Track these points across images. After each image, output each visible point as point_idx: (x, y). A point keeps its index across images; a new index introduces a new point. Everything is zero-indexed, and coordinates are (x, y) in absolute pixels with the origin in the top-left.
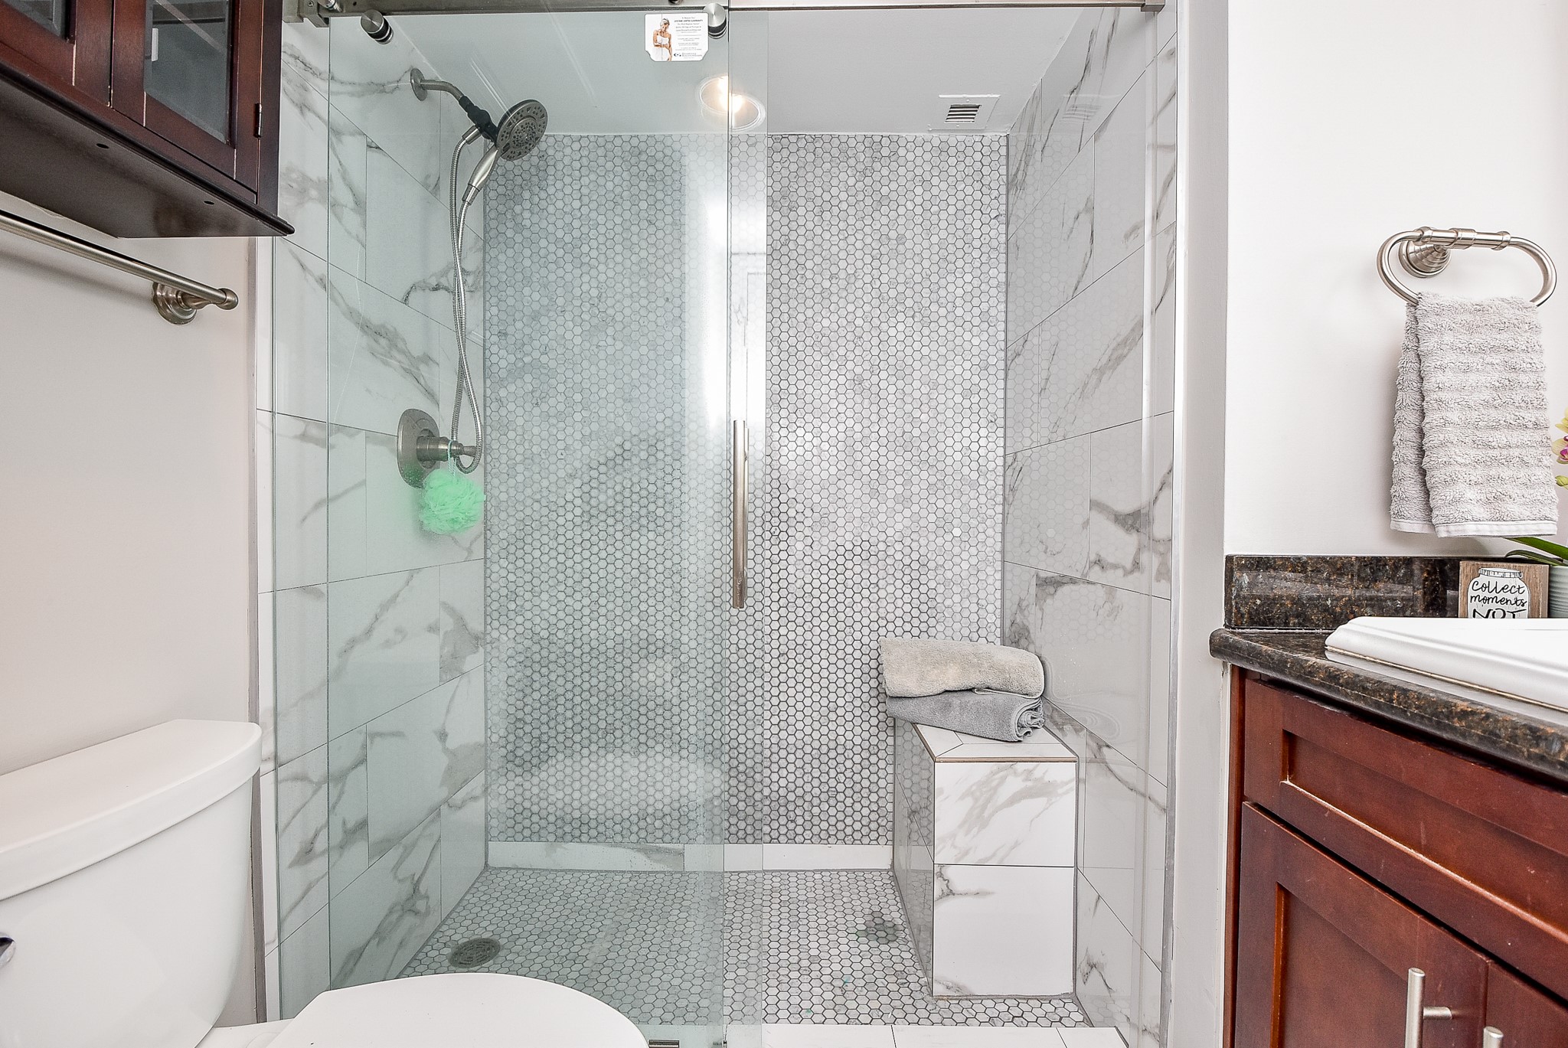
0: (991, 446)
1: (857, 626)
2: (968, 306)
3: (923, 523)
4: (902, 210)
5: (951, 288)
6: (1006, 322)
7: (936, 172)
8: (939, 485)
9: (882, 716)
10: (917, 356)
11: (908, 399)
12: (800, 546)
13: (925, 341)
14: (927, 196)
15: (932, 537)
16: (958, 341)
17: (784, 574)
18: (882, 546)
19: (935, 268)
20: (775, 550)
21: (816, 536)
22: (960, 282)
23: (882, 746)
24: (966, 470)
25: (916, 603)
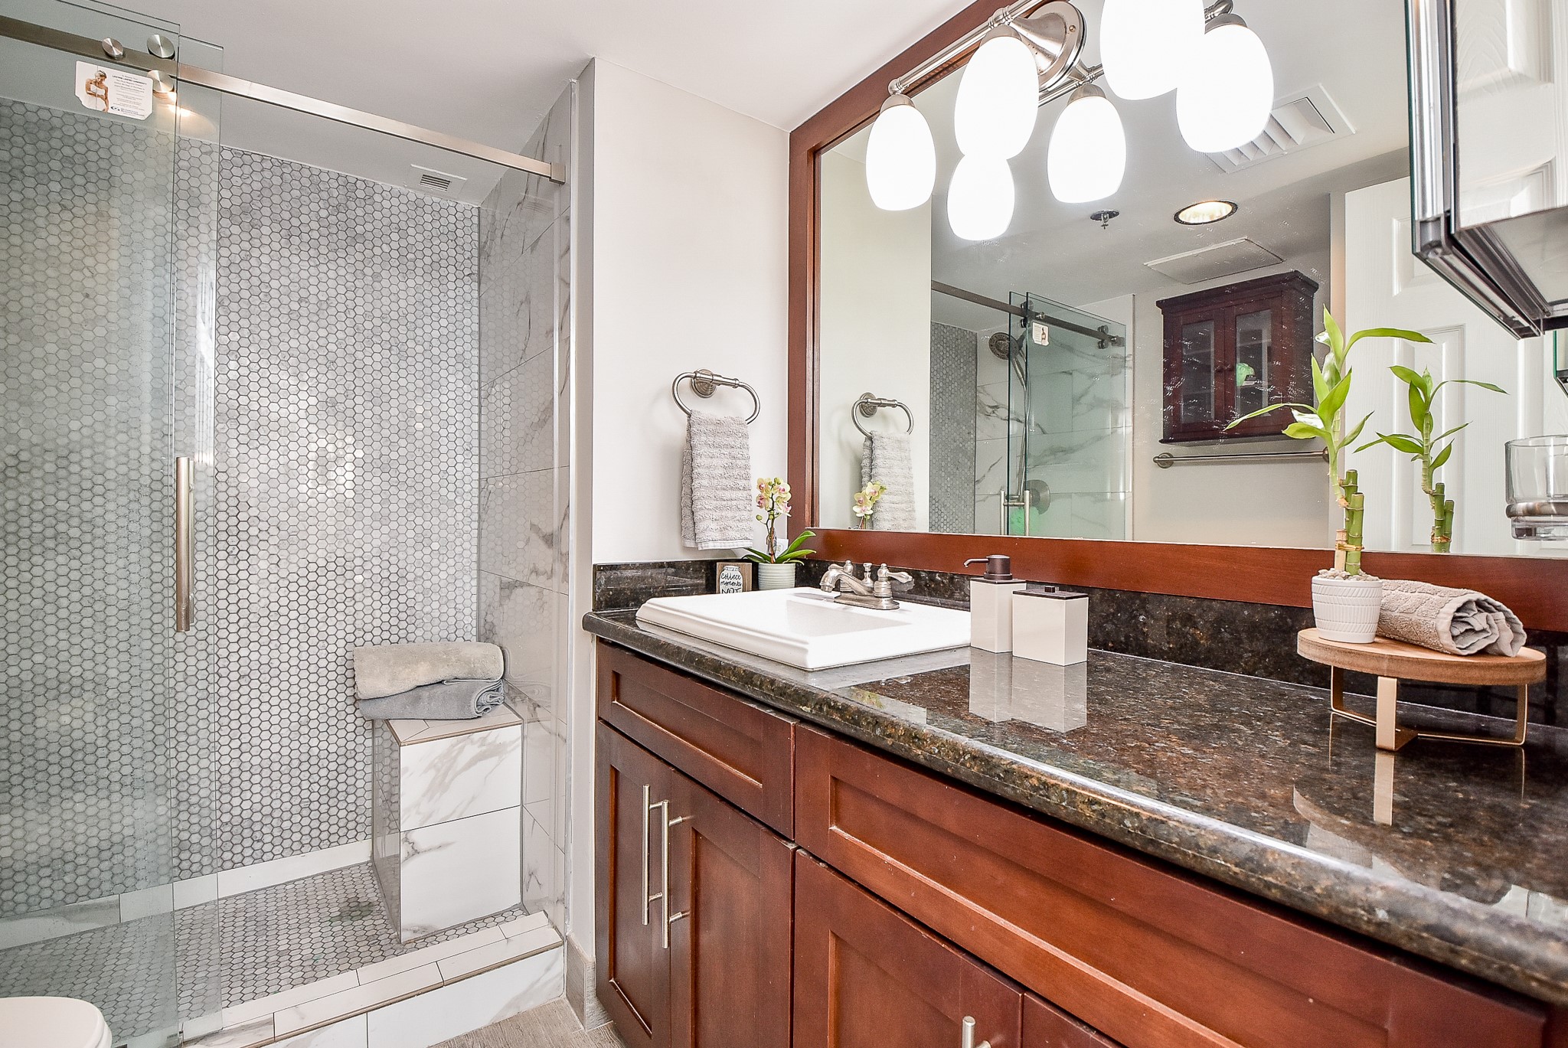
0: (467, 471)
1: (332, 640)
2: (444, 348)
3: (401, 538)
4: (377, 251)
5: (428, 329)
6: (479, 365)
7: (411, 224)
8: (418, 504)
9: (359, 722)
10: (394, 385)
11: (385, 425)
12: (263, 564)
13: (403, 373)
14: (403, 243)
15: (411, 551)
16: (435, 377)
17: (243, 594)
18: (358, 561)
19: (411, 309)
20: (233, 570)
21: (283, 554)
22: (436, 325)
23: (360, 749)
24: (444, 491)
25: (394, 612)
